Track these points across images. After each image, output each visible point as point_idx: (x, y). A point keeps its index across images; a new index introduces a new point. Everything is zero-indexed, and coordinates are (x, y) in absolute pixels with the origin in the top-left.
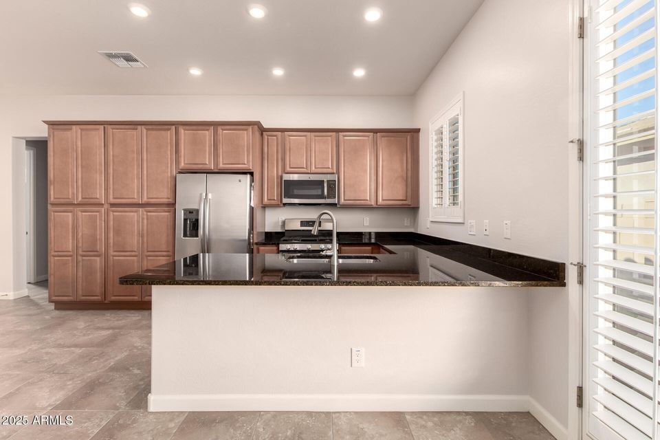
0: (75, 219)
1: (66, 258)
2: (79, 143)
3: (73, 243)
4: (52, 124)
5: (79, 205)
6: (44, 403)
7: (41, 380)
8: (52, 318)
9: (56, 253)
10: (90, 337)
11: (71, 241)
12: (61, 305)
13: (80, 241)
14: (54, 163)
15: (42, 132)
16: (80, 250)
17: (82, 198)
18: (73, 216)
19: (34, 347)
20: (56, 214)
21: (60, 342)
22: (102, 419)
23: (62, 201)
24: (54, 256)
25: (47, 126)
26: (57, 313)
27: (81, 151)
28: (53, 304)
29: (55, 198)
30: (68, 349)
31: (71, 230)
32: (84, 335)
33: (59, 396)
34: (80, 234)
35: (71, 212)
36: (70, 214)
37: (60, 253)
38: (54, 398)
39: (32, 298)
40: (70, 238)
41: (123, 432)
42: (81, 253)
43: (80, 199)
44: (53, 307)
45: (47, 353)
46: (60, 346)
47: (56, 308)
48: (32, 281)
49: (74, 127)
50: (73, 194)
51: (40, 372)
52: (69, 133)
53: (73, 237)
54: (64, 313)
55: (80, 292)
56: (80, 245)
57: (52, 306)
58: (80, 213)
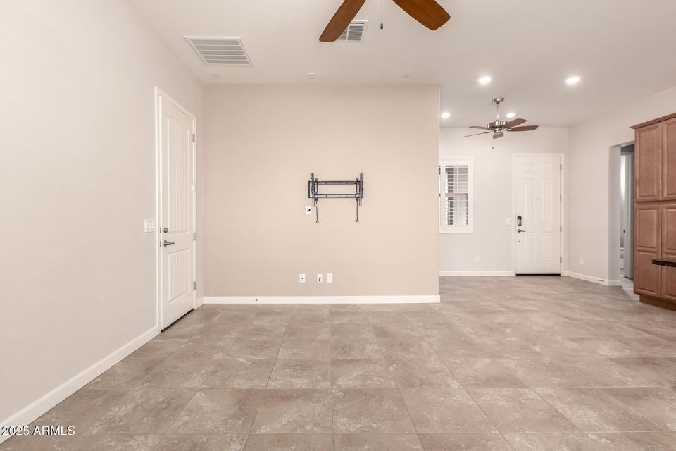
0: (660, 215)
1: (649, 254)
2: (665, 139)
3: (657, 240)
4: (638, 128)
5: (665, 201)
6: (604, 353)
7: (607, 340)
8: (635, 307)
9: (641, 248)
10: (663, 330)
11: (655, 238)
12: (646, 299)
13: (666, 238)
14: (640, 164)
15: (629, 137)
16: (665, 248)
17: (668, 194)
18: (658, 213)
19: (611, 319)
20: (641, 211)
21: (633, 324)
22: (642, 383)
23: (648, 199)
24: (639, 251)
25: (634, 130)
26: (641, 304)
27: (668, 146)
28: (639, 296)
29: (640, 197)
30: (638, 331)
31: (655, 227)
32: (658, 327)
33: (616, 354)
34: (665, 231)
35: (655, 209)
36: (655, 211)
37: (645, 249)
38: (611, 354)
39: (624, 288)
40: (655, 235)
41: (657, 400)
42: (665, 250)
43: (665, 195)
44: (639, 299)
45: (618, 327)
46: (631, 326)
47: (641, 301)
48: (629, 276)
49: (660, 124)
50: (658, 190)
51: (609, 335)
52: (654, 132)
53: (658, 233)
54: (647, 306)
55: (664, 290)
56: (665, 242)
57: (637, 297)
58: (665, 210)
